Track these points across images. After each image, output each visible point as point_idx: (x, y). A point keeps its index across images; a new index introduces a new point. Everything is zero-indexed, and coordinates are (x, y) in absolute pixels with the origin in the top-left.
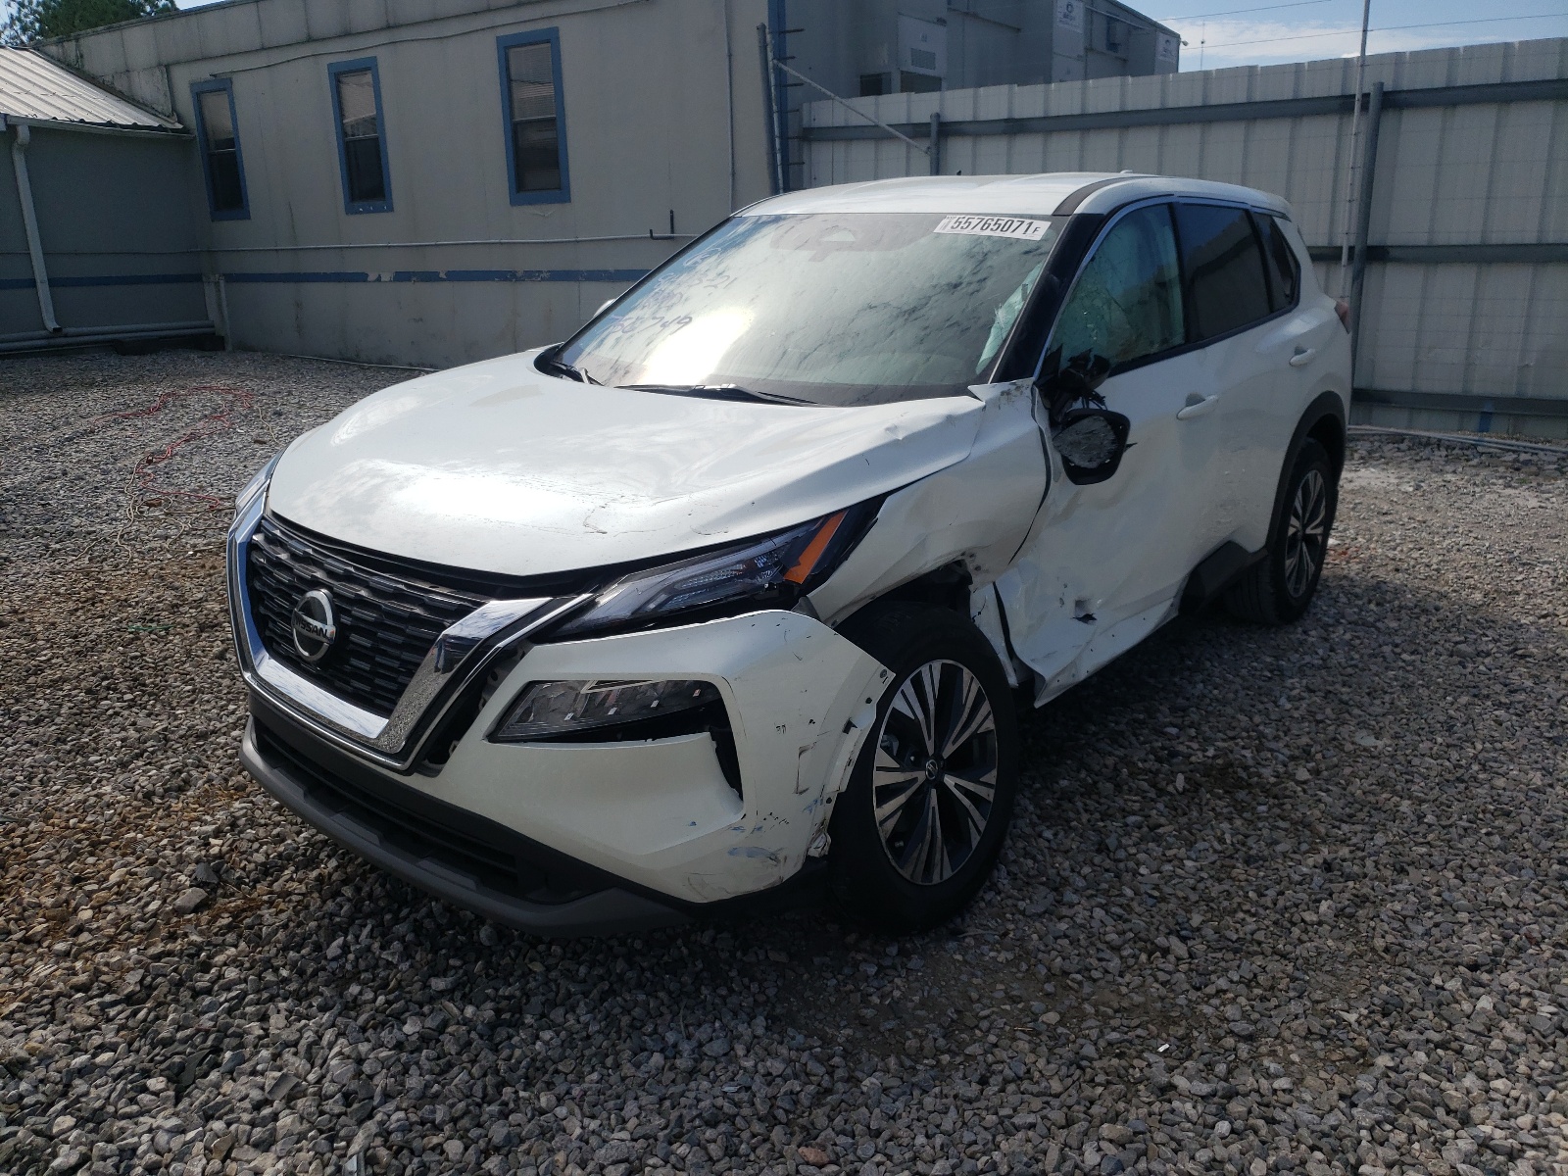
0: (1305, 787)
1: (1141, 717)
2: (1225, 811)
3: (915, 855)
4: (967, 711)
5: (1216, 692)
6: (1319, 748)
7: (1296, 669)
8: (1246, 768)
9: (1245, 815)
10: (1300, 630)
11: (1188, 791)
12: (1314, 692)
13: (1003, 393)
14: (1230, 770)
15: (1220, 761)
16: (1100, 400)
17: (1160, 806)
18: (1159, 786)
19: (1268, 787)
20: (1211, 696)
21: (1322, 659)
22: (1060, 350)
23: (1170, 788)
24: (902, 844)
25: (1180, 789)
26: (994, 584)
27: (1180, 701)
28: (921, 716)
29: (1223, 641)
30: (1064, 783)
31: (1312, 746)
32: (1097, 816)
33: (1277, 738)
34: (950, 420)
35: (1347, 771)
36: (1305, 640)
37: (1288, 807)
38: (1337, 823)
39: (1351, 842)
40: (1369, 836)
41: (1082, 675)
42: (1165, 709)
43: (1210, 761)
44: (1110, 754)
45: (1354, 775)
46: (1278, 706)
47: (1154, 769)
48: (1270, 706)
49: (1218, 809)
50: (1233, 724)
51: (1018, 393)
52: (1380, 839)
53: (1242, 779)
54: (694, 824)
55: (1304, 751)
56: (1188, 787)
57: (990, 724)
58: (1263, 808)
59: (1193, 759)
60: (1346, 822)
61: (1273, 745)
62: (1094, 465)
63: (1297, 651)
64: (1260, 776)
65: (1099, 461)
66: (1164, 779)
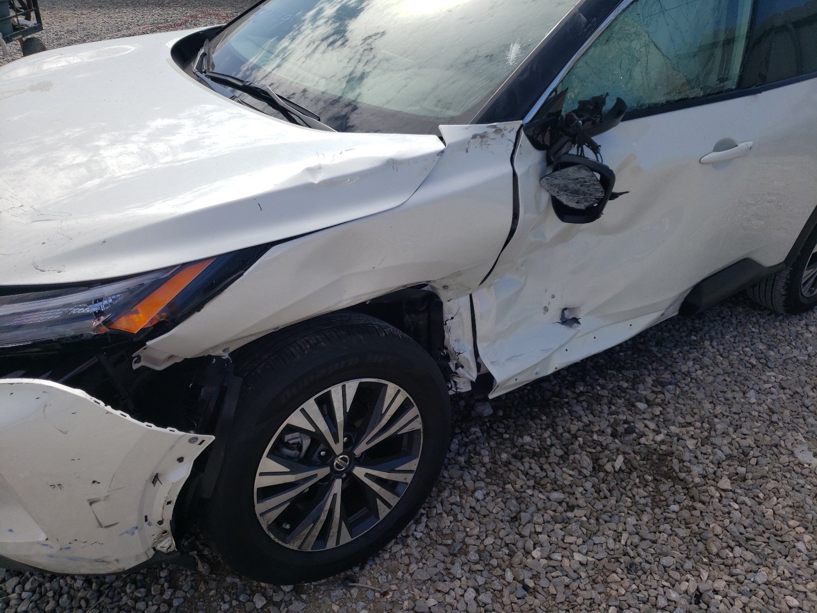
0: (723, 494)
1: (625, 385)
2: (642, 501)
3: (306, 531)
4: (384, 421)
5: (699, 372)
6: (758, 454)
7: (781, 361)
8: (682, 461)
9: (657, 510)
10: (803, 322)
11: (623, 471)
12: (784, 388)
13: (474, 137)
14: (669, 458)
15: (664, 447)
16: (595, 149)
17: (588, 485)
18: (600, 462)
19: (690, 486)
20: (694, 375)
21: (809, 355)
22: (564, 93)
23: (608, 467)
24: (288, 527)
25: (617, 469)
26: (471, 296)
27: (667, 376)
28: (323, 426)
29: (734, 321)
30: (527, 439)
31: (752, 449)
32: (531, 483)
33: (725, 434)
34: (392, 164)
35: (771, 485)
36: (802, 334)
37: (697, 513)
38: (733, 544)
39: (734, 571)
40: (754, 568)
41: (550, 370)
42: (649, 380)
43: (655, 446)
44: (579, 419)
45: (776, 491)
46: (745, 397)
47: (604, 444)
48: (739, 396)
49: (637, 498)
50: (696, 411)
51: (498, 136)
52: (762, 576)
53: (674, 471)
54: (11, 531)
55: (743, 453)
56: (624, 468)
57: (418, 425)
58: (675, 507)
59: (643, 440)
60: (740, 546)
61: (717, 441)
62: (582, 206)
63: (789, 344)
64: (689, 471)
65: (587, 204)
66: (606, 456)
